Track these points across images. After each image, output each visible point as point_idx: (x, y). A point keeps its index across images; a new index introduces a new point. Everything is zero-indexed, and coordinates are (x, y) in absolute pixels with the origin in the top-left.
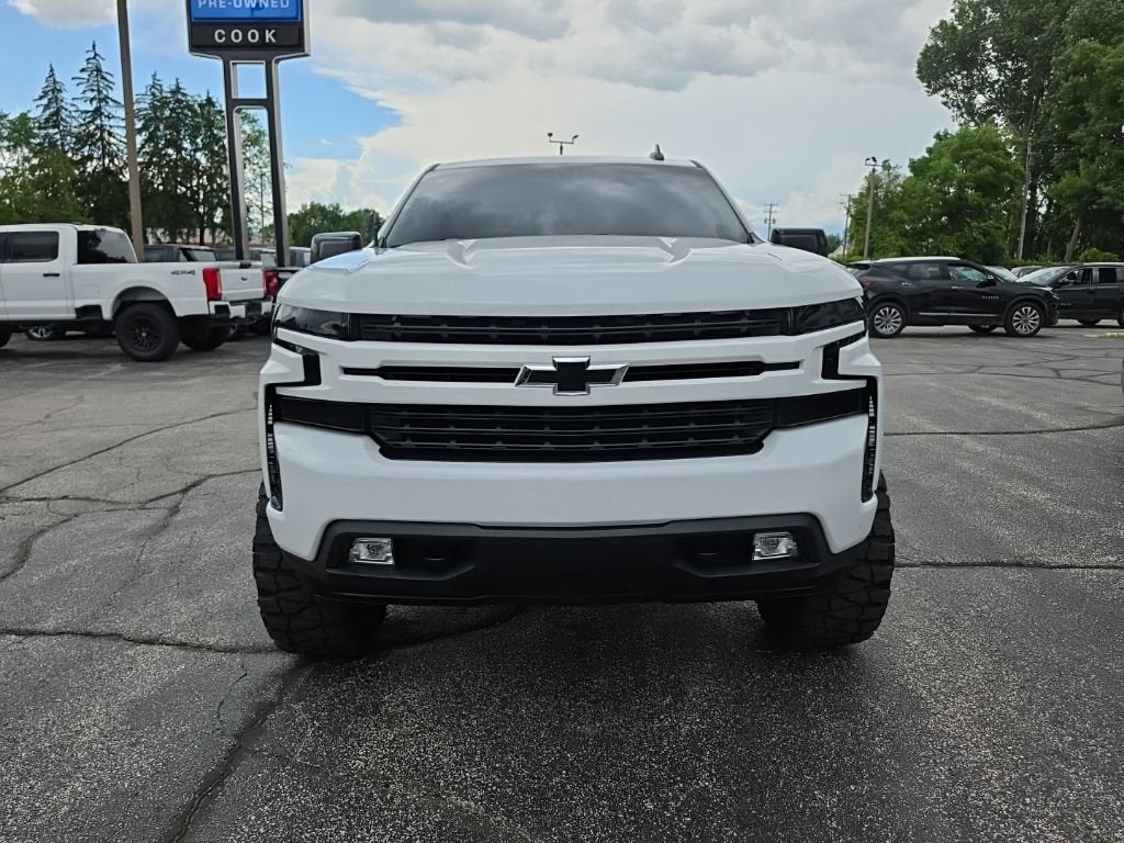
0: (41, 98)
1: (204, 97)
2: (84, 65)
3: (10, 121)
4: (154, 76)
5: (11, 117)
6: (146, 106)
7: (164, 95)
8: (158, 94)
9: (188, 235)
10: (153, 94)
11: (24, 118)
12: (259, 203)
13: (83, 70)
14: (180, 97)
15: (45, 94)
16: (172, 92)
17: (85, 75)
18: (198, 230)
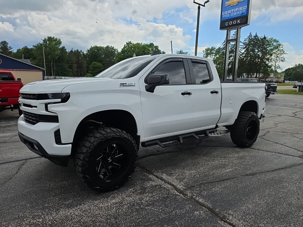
0: (223, 43)
1: (263, 37)
2: (234, 33)
3: (216, 49)
4: (250, 34)
5: (217, 49)
6: (247, 41)
7: (252, 38)
8: (250, 38)
9: (252, 75)
10: (249, 38)
11: (219, 48)
12: (274, 65)
13: (234, 35)
14: (256, 38)
15: (225, 42)
16: (254, 37)
17: (234, 36)
18: (256, 74)
